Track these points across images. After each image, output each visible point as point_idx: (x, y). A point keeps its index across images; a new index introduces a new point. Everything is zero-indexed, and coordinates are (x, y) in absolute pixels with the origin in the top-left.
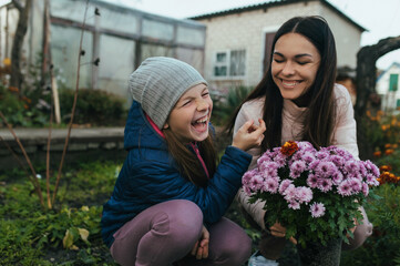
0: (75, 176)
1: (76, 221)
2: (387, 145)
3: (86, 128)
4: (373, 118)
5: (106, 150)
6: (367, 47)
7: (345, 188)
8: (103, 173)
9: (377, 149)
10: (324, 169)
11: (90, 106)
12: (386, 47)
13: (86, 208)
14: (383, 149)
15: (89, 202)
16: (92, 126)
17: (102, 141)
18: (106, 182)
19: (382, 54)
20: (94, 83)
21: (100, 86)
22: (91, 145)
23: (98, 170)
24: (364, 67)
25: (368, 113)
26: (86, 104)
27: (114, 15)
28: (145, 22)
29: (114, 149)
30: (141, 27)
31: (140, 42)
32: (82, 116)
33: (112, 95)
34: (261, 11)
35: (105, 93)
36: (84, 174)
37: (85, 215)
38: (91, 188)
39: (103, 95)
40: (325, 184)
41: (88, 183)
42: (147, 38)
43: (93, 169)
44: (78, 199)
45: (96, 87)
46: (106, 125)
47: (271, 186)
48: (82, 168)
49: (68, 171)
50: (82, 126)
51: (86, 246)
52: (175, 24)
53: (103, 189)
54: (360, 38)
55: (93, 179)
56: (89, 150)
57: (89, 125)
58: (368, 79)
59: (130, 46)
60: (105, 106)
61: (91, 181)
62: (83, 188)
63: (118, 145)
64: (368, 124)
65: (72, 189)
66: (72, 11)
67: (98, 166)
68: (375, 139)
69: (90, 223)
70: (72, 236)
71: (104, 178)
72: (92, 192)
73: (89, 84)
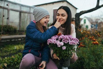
0: (3, 49)
1: (3, 62)
2: (83, 37)
3: (6, 36)
4: (79, 31)
5: (12, 41)
6: (77, 13)
7: (71, 43)
8: (11, 48)
9: (81, 38)
10: (66, 38)
11: (7, 30)
12: (82, 13)
13: (6, 58)
14: (82, 38)
15: (7, 56)
16: (8, 35)
17: (11, 39)
18: (12, 50)
19: (81, 15)
20: (8, 23)
21: (10, 24)
22: (8, 40)
23: (10, 47)
24: (77, 18)
25: (78, 29)
26: (6, 29)
27: (13, 5)
28: (22, 7)
29: (14, 41)
30: (21, 8)
31: (21, 12)
32: (5, 32)
33: (13, 26)
34: (52, 4)
35: (11, 26)
36: (6, 48)
37: (6, 60)
38: (8, 52)
39: (11, 27)
40: (66, 42)
41: (7, 51)
42: (22, 11)
43: (9, 47)
44: (4, 55)
45: (9, 24)
46: (12, 35)
47: (54, 42)
48: (5, 47)
49: (1, 48)
50: (5, 35)
51: (6, 68)
52: (30, 7)
53: (11, 52)
54: (76, 11)
55: (8, 49)
56: (7, 42)
57: (7, 35)
58: (78, 21)
59: (18, 13)
60: (12, 30)
61: (8, 50)
62: (5, 52)
63: (15, 40)
64: (78, 32)
65: (2, 53)
66: (1, 4)
67: (10, 46)
68: (80, 36)
69: (7, 62)
70: (2, 66)
71: (11, 49)
72: (8, 53)
73: (7, 24)
